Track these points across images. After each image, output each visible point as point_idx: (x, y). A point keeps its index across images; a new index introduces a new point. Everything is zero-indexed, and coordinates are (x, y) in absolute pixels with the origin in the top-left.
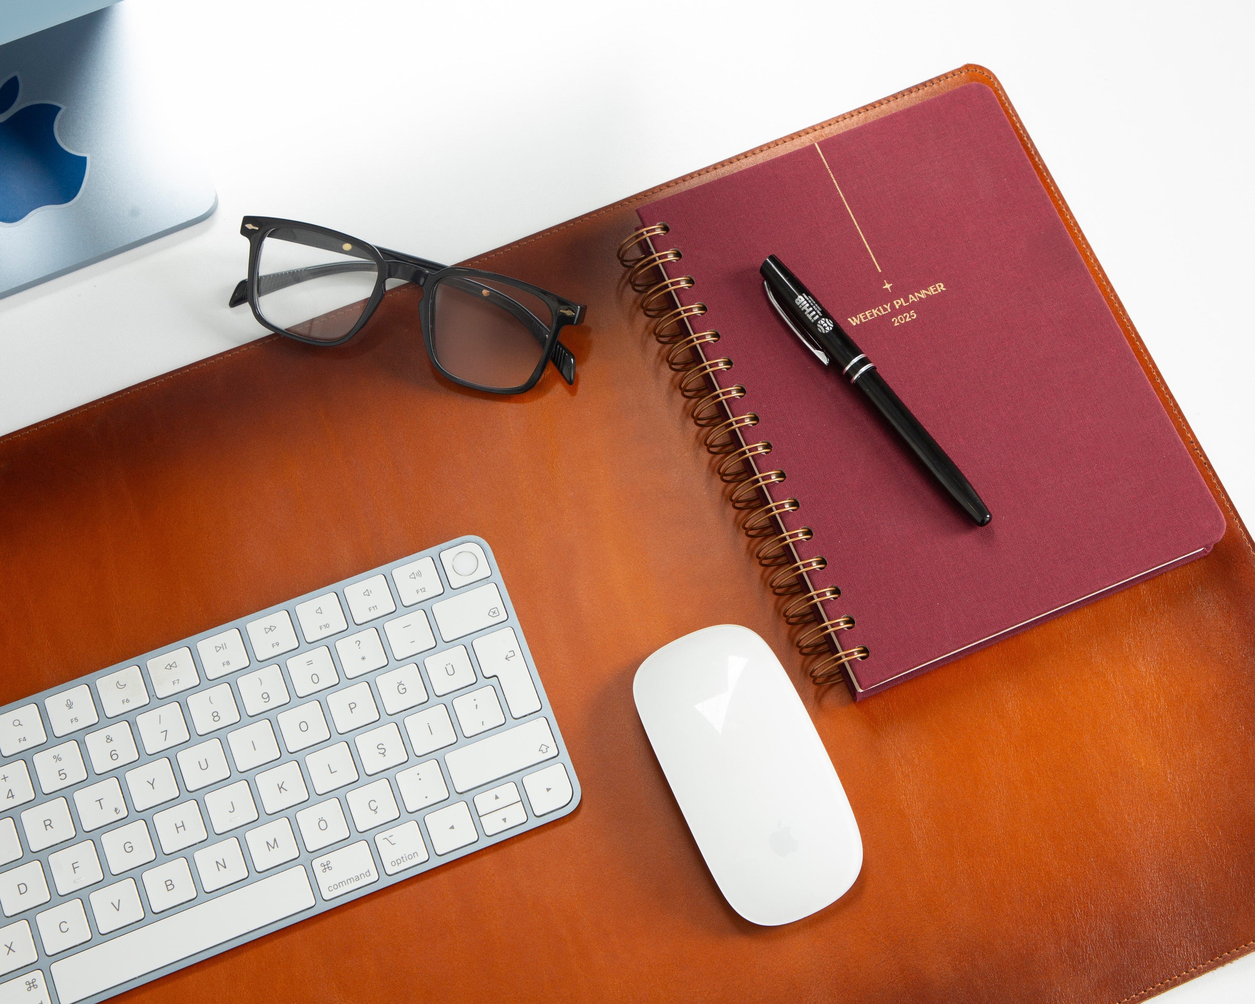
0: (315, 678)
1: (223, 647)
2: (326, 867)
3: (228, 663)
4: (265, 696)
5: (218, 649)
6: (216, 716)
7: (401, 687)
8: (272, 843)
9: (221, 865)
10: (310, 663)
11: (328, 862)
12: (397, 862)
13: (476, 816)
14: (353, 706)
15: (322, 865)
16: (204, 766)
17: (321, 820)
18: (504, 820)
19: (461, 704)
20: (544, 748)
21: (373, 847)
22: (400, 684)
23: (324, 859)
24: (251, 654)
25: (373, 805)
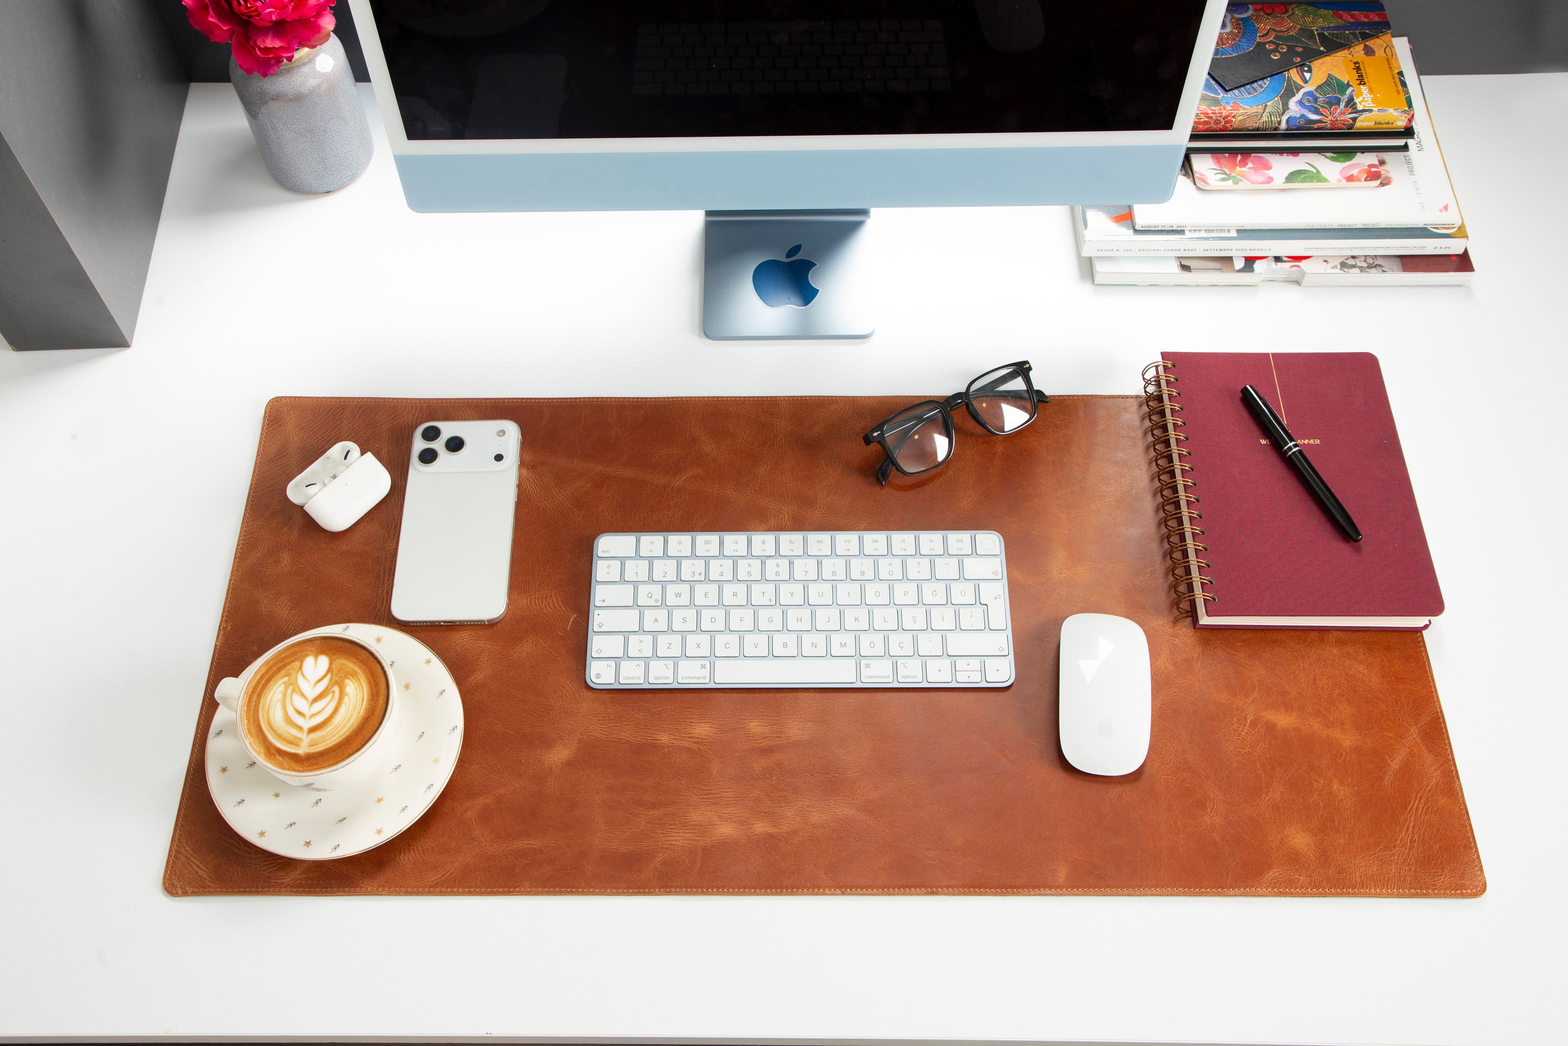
0: (891, 573)
1: (849, 541)
2: (868, 666)
3: (849, 550)
4: (862, 572)
5: (846, 541)
6: (834, 573)
7: (934, 593)
8: (843, 644)
9: (814, 645)
10: (890, 564)
11: (869, 664)
12: (905, 677)
13: (954, 669)
14: (906, 593)
15: (866, 664)
16: (821, 595)
17: (872, 642)
18: (969, 677)
19: (964, 611)
20: (1001, 649)
21: (895, 665)
22: (934, 591)
23: (867, 662)
24: (861, 550)
25: (901, 645)
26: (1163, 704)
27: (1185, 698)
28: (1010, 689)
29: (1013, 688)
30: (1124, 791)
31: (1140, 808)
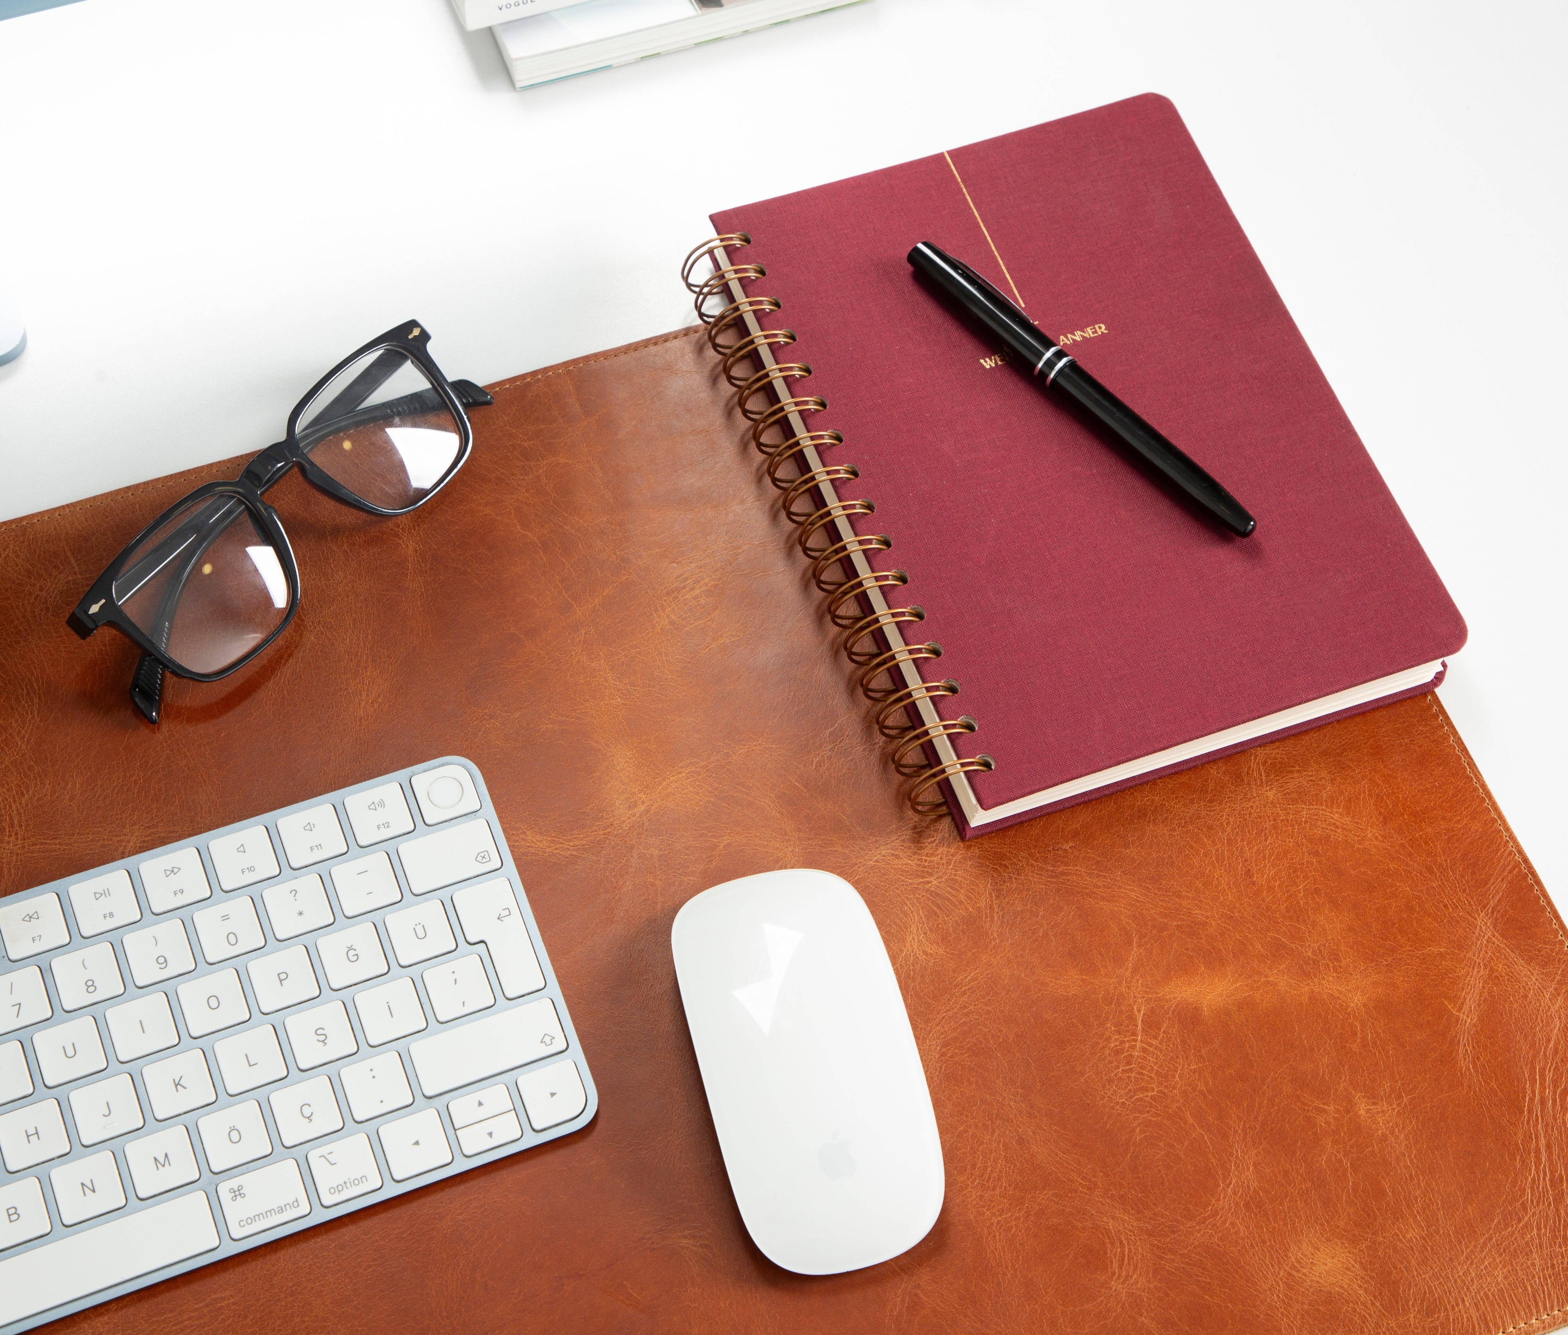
0: (232, 938)
1: (106, 893)
2: (237, 1193)
3: (111, 915)
4: (161, 960)
5: (97, 896)
6: (90, 985)
7: (351, 953)
8: (161, 1159)
9: (88, 1188)
10: (225, 918)
11: (240, 1188)
12: (338, 1189)
13: (450, 1127)
14: (283, 976)
15: (232, 1191)
16: (70, 1052)
17: (233, 1129)
18: (490, 1134)
19: (435, 977)
20: (547, 1039)
21: (304, 1167)
22: (350, 948)
23: (234, 1183)
24: (144, 905)
25: (307, 1111)
26: (946, 1044)
27: (988, 1012)
28: (594, 1128)
29: (601, 1123)
30: (919, 1286)
31: (966, 1316)
